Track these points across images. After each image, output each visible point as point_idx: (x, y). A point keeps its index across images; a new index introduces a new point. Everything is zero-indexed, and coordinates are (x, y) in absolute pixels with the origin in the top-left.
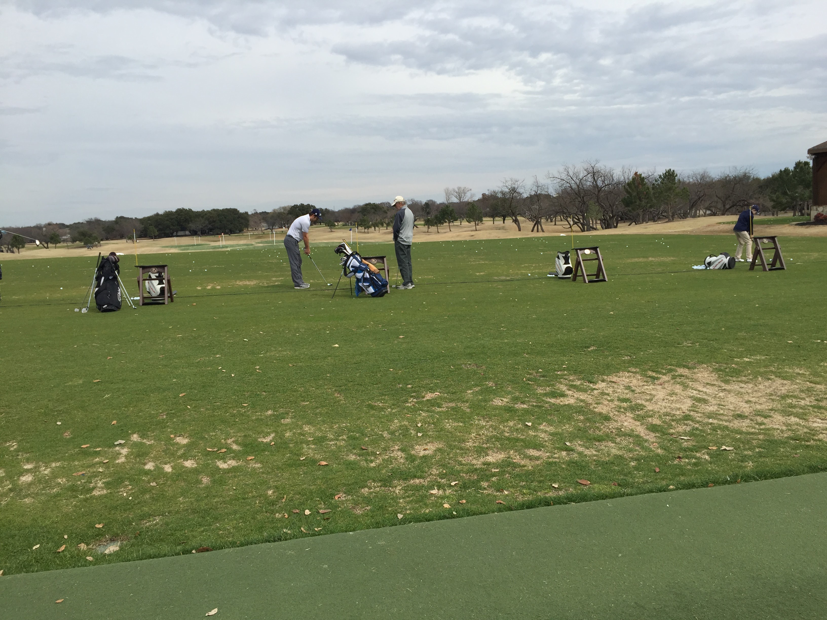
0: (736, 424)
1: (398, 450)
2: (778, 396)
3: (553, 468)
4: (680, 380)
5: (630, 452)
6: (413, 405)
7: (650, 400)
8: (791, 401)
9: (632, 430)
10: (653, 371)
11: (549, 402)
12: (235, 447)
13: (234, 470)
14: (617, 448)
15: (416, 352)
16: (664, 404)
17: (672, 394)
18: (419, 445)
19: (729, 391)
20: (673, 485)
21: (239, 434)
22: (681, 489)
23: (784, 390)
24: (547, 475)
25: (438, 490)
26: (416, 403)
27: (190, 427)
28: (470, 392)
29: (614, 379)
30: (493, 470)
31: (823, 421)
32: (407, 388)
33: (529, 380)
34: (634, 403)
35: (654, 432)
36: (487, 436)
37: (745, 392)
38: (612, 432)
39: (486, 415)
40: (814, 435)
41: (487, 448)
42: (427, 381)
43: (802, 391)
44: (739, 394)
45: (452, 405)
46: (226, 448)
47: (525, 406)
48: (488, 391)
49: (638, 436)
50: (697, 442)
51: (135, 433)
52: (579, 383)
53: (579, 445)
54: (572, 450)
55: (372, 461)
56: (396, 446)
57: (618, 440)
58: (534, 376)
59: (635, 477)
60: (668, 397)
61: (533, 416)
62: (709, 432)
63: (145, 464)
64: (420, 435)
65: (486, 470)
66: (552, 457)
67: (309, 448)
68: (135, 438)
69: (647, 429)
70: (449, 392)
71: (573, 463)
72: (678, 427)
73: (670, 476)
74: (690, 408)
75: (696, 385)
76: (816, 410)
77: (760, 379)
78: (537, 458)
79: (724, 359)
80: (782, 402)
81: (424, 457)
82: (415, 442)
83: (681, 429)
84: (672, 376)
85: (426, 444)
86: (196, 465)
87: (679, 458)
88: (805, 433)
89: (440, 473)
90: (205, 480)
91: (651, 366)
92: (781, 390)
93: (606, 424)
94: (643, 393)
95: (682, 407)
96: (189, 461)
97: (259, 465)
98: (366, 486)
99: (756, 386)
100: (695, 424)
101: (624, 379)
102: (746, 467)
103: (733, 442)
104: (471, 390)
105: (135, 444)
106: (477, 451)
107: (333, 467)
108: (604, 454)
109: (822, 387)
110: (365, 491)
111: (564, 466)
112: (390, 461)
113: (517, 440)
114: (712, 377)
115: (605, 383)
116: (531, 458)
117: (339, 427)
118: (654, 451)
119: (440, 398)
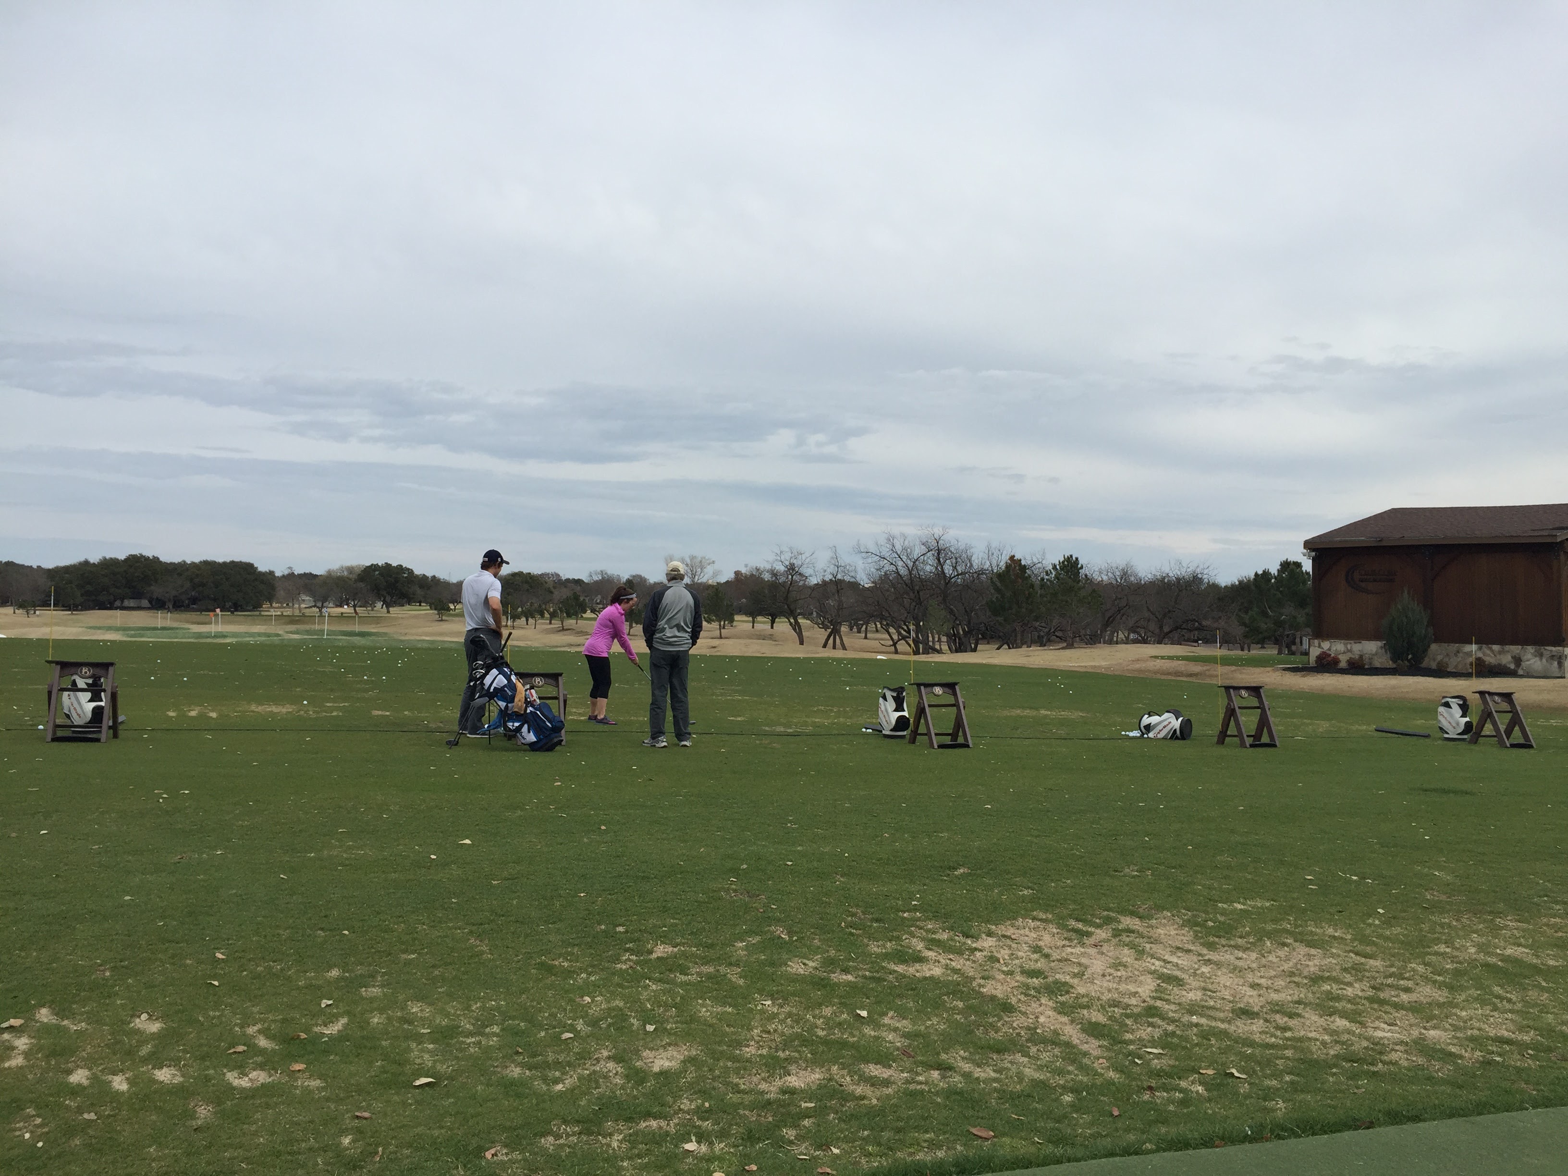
0: (1241, 1027)
1: (609, 1058)
2: (1306, 977)
3: (919, 1103)
4: (1128, 939)
5: (1059, 1075)
6: (631, 967)
7: (1080, 975)
8: (1329, 987)
9: (1056, 1033)
10: (1078, 920)
11: (895, 971)
12: (263, 1042)
13: (264, 1090)
14: (1035, 1067)
15: (628, 863)
16: (1105, 984)
17: (1118, 965)
18: (651, 1049)
19: (1218, 965)
20: (1150, 1142)
21: (271, 1017)
22: (1164, 1150)
23: (1312, 967)
24: (909, 1118)
25: (699, 1142)
26: (637, 963)
27: (165, 997)
28: (741, 945)
29: (1010, 932)
30: (804, 1105)
31: (1392, 1028)
32: (616, 933)
33: (851, 927)
34: (1050, 979)
35: (1096, 1037)
36: (783, 1034)
37: (1246, 967)
38: (1018, 1034)
39: (778, 992)
40: (1381, 1053)
41: (786, 1059)
42: (653, 921)
43: (1345, 970)
44: (1235, 970)
45: (709, 969)
46: (244, 1045)
47: (850, 978)
48: (775, 943)
49: (1068, 1044)
50: (1176, 1059)
51: (43, 1006)
52: (944, 936)
53: (963, 1058)
54: (950, 1068)
55: (556, 1081)
56: (603, 1051)
57: (1033, 1050)
58: (860, 918)
59: (1075, 1125)
60: (1112, 971)
61: (868, 998)
62: (1196, 1042)
63: (69, 1072)
64: (650, 1028)
65: (789, 1105)
66: (913, 1081)
67: (422, 1050)
68: (44, 1015)
69: (1083, 1030)
70: (701, 945)
71: (956, 1093)
72: (1138, 1028)
73: (1139, 1125)
74: (1154, 994)
75: (1158, 949)
76: (1376, 1006)
77: (1268, 943)
78: (887, 1083)
79: (1200, 903)
80: (1315, 989)
81: (664, 1073)
82: (641, 1043)
83: (1145, 1032)
84: (1113, 930)
85: (664, 1047)
86: (181, 1079)
87: (1150, 1088)
88: (1365, 1048)
89: (698, 1107)
90: (204, 1112)
91: (1074, 910)
92: (1308, 966)
93: (1007, 1019)
94: (1066, 960)
95: (1139, 990)
96: (165, 1069)
97: (316, 1083)
98: (550, 1133)
99: (1264, 957)
100: (1168, 1024)
101: (1027, 931)
102: (1274, 1110)
103: (1241, 1061)
104: (742, 941)
105: (47, 1029)
106: (766, 1065)
107: (477, 1092)
108: (1011, 1077)
109: (1378, 964)
110: (548, 1142)
111: (939, 1100)
112: (593, 1079)
113: (844, 1044)
114: (1183, 935)
115: (994, 939)
116: (874, 1082)
117: (483, 1008)
118: (1103, 1075)
119: (684, 954)
